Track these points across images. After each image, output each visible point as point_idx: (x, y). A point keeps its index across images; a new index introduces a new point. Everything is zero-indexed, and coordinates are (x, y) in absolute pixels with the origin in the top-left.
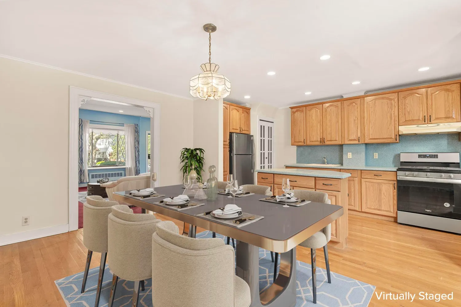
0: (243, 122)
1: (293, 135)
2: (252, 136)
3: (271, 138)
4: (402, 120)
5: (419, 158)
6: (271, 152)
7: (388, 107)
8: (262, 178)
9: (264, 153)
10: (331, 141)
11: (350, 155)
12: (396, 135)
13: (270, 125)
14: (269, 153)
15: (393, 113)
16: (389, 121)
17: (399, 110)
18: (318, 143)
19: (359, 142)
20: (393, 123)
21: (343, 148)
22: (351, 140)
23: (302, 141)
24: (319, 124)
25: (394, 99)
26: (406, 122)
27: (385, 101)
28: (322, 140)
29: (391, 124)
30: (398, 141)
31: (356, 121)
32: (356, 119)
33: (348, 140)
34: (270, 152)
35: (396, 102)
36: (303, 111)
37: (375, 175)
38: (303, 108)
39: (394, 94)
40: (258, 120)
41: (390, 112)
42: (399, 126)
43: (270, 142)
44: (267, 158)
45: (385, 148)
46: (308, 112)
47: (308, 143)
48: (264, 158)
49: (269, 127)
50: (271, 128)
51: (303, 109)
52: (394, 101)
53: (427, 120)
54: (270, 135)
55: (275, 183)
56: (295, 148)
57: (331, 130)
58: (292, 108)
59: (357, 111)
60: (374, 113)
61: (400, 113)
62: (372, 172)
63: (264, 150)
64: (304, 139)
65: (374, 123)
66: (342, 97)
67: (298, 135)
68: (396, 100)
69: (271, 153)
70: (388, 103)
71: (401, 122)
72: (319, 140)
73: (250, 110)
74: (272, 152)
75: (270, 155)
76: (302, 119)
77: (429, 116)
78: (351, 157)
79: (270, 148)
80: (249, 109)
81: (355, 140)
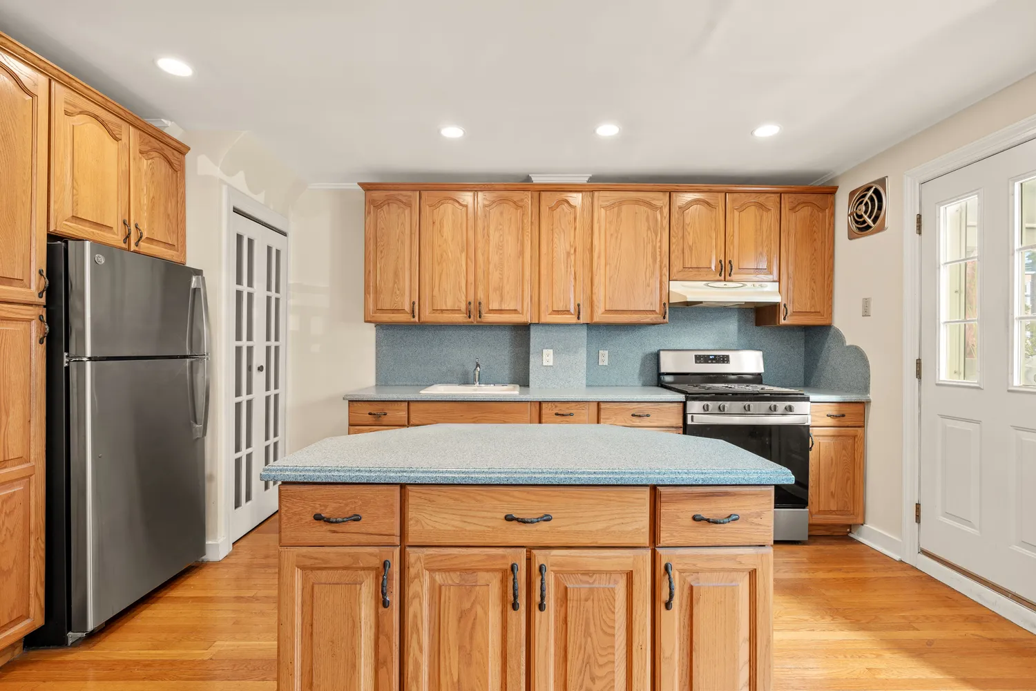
0: (145, 201)
1: (371, 288)
2: (198, 273)
3: (277, 291)
4: (677, 265)
5: (696, 362)
6: (277, 344)
7: (649, 228)
8: (318, 518)
9: (250, 349)
10: (500, 311)
11: (548, 357)
12: (664, 304)
13: (275, 240)
14: (268, 348)
15: (658, 244)
16: (650, 265)
17: (672, 238)
18: (460, 318)
19: (578, 318)
20: (657, 273)
21: (529, 335)
22: (557, 312)
23: (407, 308)
24: (464, 255)
25: (661, 208)
26: (685, 271)
27: (643, 209)
28: (475, 308)
29: (653, 273)
30: (667, 319)
31: (572, 257)
32: (572, 251)
33: (550, 310)
34: (273, 343)
35: (665, 218)
36: (409, 205)
37: (633, 415)
38: (409, 193)
39: (661, 193)
40: (226, 211)
41: (652, 242)
42: (669, 280)
43: (273, 310)
44: (260, 369)
45: (625, 338)
46: (426, 210)
47: (428, 316)
48: (249, 368)
49: (269, 249)
50: (278, 252)
51: (410, 197)
52: (661, 213)
53: (725, 271)
54: (274, 280)
55: (411, 539)
56: (370, 332)
57: (501, 279)
58: (367, 187)
59: (575, 229)
60: (617, 238)
61: (674, 246)
62: (623, 406)
63: (250, 338)
64: (414, 303)
65: (616, 266)
66: (528, 179)
67: (391, 285)
68: (666, 210)
69: (277, 348)
70: (648, 216)
71: (674, 270)
72: (463, 307)
73: (183, 154)
74: (281, 343)
75: (272, 355)
76: (407, 232)
77: (727, 262)
78: (551, 364)
79: (273, 330)
80: (182, 150)
81: (567, 312)
